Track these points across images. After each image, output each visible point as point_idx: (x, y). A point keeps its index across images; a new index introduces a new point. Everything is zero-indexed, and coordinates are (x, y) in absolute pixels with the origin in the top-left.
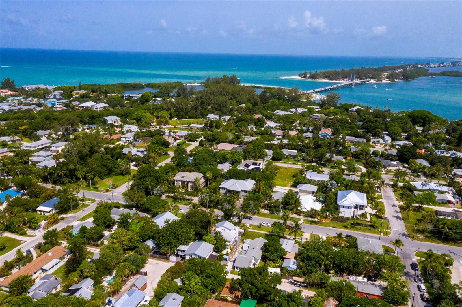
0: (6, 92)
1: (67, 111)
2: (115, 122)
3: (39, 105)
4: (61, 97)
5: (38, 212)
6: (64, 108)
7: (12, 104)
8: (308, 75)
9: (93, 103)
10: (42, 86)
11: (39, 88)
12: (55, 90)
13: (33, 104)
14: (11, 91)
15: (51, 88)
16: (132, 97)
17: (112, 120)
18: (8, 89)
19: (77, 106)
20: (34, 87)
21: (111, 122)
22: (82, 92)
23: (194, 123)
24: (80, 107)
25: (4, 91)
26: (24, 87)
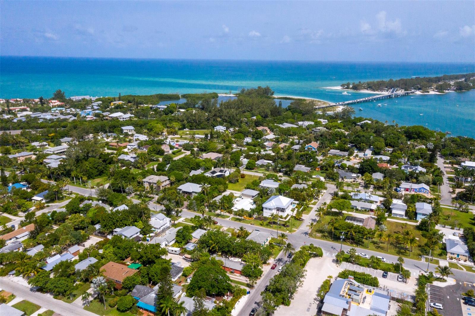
0: (55, 103)
1: (96, 120)
2: (130, 131)
3: (75, 115)
4: (98, 107)
5: (33, 201)
6: (95, 118)
7: (54, 114)
8: (351, 86)
9: (122, 114)
10: (87, 97)
11: (84, 99)
12: (97, 100)
13: (71, 114)
14: (60, 101)
15: (93, 99)
16: (159, 108)
17: (127, 130)
18: (58, 100)
19: (106, 116)
20: (80, 98)
21: (126, 131)
22: (121, 102)
23: (198, 134)
24: (109, 117)
25: (53, 101)
26: (72, 98)
